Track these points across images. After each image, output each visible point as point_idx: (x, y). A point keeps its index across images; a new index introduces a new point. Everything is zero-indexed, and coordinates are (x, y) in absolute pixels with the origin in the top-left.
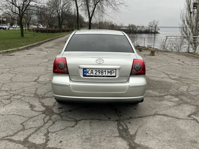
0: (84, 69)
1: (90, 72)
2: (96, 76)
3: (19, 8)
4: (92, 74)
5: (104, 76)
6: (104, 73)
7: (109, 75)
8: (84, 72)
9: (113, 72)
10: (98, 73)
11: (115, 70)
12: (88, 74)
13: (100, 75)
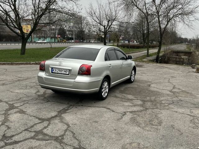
0: (52, 68)
1: (55, 70)
2: (57, 73)
3: (104, 26)
4: (56, 72)
5: (62, 74)
6: (62, 71)
7: (65, 73)
8: (52, 70)
9: (67, 71)
10: (59, 71)
11: (68, 70)
12: (54, 72)
13: (60, 72)
